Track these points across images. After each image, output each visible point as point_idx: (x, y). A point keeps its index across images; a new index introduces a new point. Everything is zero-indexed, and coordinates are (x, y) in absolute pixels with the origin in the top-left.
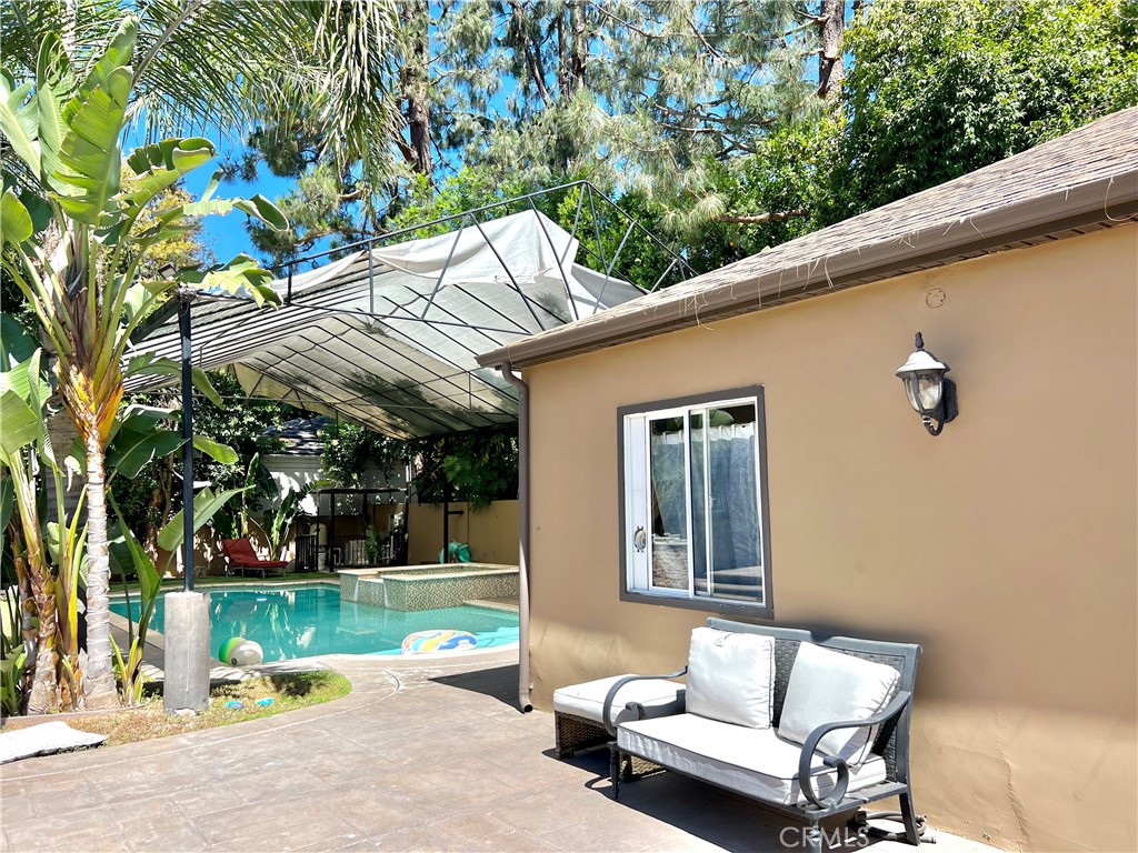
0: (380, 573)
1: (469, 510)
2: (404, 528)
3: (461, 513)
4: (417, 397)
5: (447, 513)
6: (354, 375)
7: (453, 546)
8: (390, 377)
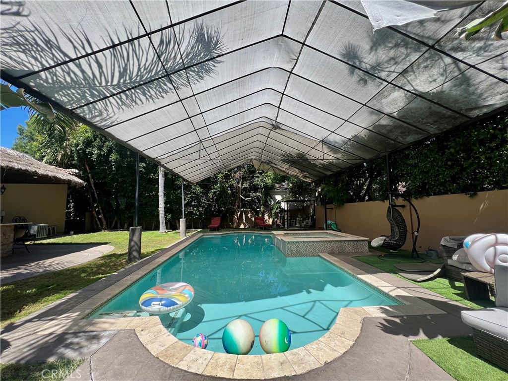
0: (285, 233)
1: (335, 207)
2: (314, 214)
3: (332, 209)
4: (307, 160)
5: (326, 209)
6: (282, 155)
7: (329, 222)
8: (294, 152)
